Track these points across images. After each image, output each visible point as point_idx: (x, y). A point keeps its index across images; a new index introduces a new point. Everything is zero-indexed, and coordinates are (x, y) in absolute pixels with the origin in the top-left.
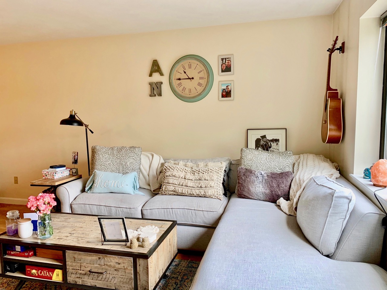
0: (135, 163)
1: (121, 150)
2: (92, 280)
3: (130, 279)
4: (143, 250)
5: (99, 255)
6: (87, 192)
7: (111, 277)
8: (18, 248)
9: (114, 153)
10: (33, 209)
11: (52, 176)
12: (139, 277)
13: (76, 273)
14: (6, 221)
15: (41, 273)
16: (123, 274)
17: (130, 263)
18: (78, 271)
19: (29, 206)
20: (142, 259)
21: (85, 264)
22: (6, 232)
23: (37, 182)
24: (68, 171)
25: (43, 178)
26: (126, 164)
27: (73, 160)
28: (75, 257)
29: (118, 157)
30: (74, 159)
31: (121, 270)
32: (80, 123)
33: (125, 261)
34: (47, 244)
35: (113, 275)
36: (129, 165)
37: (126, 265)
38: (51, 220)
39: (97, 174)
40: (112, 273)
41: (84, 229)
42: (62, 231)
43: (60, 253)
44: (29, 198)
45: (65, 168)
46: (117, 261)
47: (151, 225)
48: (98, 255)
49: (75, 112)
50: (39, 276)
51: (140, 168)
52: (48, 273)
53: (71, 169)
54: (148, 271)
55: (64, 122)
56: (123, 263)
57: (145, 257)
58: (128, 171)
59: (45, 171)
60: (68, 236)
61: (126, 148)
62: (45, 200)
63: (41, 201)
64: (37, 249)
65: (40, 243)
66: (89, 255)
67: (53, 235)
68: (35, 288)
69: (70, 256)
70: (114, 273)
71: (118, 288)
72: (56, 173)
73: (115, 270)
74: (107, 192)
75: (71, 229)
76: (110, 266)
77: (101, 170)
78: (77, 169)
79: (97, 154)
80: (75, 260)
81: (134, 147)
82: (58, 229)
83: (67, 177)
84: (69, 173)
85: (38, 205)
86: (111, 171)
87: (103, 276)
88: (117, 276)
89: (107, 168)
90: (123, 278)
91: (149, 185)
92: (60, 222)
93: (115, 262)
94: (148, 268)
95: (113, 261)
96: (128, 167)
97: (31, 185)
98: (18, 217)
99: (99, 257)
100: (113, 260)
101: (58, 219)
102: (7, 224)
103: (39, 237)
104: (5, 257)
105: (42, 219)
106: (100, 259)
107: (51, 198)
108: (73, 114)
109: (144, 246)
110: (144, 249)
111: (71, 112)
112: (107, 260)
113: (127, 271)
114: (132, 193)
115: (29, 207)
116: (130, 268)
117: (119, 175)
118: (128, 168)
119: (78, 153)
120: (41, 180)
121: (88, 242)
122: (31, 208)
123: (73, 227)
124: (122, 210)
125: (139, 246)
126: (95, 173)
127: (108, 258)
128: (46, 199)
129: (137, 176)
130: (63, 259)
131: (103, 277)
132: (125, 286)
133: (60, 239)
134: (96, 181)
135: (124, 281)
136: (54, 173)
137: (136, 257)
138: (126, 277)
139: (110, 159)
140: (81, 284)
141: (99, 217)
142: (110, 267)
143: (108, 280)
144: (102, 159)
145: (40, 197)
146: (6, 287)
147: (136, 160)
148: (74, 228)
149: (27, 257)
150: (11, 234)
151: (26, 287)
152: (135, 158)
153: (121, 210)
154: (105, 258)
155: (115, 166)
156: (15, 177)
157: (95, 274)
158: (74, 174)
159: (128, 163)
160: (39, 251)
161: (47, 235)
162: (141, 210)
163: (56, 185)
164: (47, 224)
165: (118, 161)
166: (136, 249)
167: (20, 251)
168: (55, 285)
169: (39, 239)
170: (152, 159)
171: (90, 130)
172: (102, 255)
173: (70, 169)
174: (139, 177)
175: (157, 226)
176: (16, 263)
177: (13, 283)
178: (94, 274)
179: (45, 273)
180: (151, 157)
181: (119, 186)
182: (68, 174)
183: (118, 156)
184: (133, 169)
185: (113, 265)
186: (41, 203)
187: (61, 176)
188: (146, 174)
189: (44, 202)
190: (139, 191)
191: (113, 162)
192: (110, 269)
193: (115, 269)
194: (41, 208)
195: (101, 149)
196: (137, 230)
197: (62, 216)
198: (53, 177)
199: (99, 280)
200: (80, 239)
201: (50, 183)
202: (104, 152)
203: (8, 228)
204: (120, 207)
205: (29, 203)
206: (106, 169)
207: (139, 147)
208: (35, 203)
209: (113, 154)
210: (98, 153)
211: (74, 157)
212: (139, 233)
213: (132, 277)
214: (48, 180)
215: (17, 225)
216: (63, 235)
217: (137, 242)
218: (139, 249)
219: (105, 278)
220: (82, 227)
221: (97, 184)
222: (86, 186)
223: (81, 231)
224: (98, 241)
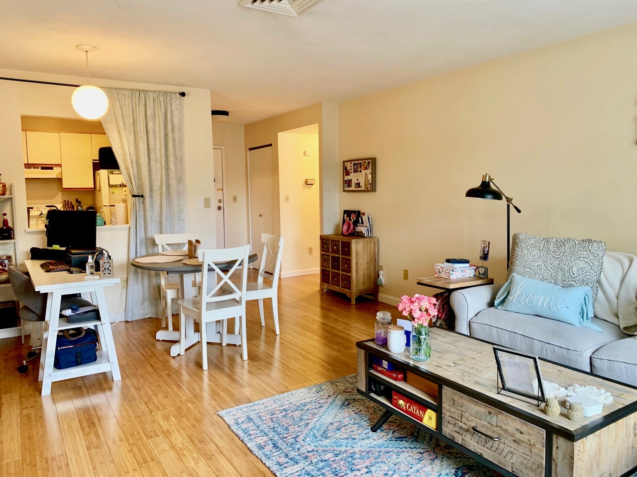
0: (590, 271)
1: (564, 244)
2: (477, 444)
3: (539, 466)
4: (568, 424)
5: (490, 407)
6: (497, 308)
7: (506, 451)
8: (385, 364)
9: (549, 248)
10: (405, 314)
11: (447, 274)
12: (556, 468)
13: (455, 424)
14: (375, 324)
15: (409, 407)
16: (526, 453)
17: (541, 438)
18: (458, 422)
19: (400, 308)
20: (563, 439)
21: (468, 414)
22: (374, 339)
23: (426, 280)
24: (472, 270)
25: (436, 275)
26: (571, 270)
27: (482, 253)
28: (455, 399)
29: (557, 257)
30: (484, 252)
31: (524, 444)
32: (497, 196)
33: (531, 432)
34: (421, 369)
35: (510, 448)
36: (575, 273)
37: (533, 439)
38: (429, 336)
39: (515, 281)
40: (509, 444)
41: (477, 362)
42: (444, 357)
43: (435, 386)
44: (402, 298)
45: (468, 265)
46: (519, 428)
47: (599, 386)
48: (487, 406)
49: (489, 177)
50: (406, 411)
51: (599, 282)
52: (418, 410)
53: (477, 268)
54: (573, 464)
55: (472, 193)
56: (529, 434)
57: (570, 436)
58: (573, 283)
59: (439, 266)
60: (450, 366)
61: (574, 241)
62: (421, 304)
63: (416, 304)
64: (407, 372)
65: (412, 365)
66: (474, 403)
67: (431, 358)
68: (405, 427)
69: (448, 396)
70: (512, 446)
71: (516, 473)
72: (453, 271)
73: (514, 441)
74: (530, 313)
75: (457, 357)
76: (506, 431)
77: (523, 275)
78: (486, 270)
79: (519, 248)
80: (454, 404)
81: (590, 241)
82: (439, 352)
83: (470, 279)
84: (474, 273)
85: (411, 310)
86: (541, 279)
87: (493, 444)
88: (516, 451)
89: (534, 272)
90: (526, 459)
91: (617, 316)
92: (446, 343)
93: (515, 428)
94: (573, 458)
95: (511, 423)
96: (573, 276)
97: (418, 283)
98: (390, 321)
99: (489, 410)
100: (513, 424)
101: (442, 338)
102: (376, 328)
103: (411, 357)
104: (370, 371)
105: (416, 332)
106: (491, 415)
107: (430, 303)
108: (487, 181)
109: (572, 418)
110: (570, 423)
111: (484, 177)
112: (501, 419)
113: (534, 450)
114: (577, 324)
115: (400, 311)
116: (540, 446)
117: (554, 287)
118: (573, 278)
119: (489, 243)
120: (431, 277)
121: (477, 383)
122: (402, 311)
123: (461, 354)
124: (552, 349)
125: (562, 414)
126: (513, 279)
127: (504, 417)
128: (423, 303)
129: (590, 294)
130: (438, 397)
131: (493, 446)
132: (529, 474)
133: (439, 366)
134: (512, 291)
135: (527, 464)
136: (451, 271)
137: (552, 431)
138: (532, 460)
139: (542, 259)
140: (460, 443)
141: (496, 347)
142: (506, 433)
143: (501, 453)
144: (526, 255)
145: (415, 299)
146: (372, 414)
147: (591, 264)
148: (463, 357)
149: (396, 379)
150: (380, 343)
151: (395, 423)
152: (589, 262)
153: (550, 349)
154: (498, 415)
155: (549, 270)
156: (404, 270)
157: (482, 436)
158: (481, 276)
159: (575, 269)
160: (410, 376)
161: (422, 356)
162: (591, 357)
163: (451, 288)
164: (422, 340)
165: (556, 263)
166: (554, 417)
167: (387, 368)
168: (430, 434)
169: (411, 359)
170: (629, 268)
171: (515, 207)
172: (494, 409)
173: (475, 267)
174: (596, 297)
175: (611, 393)
176: (383, 384)
177: (380, 411)
178: (480, 434)
179: (414, 409)
180: (626, 263)
181: (552, 307)
182: (472, 275)
183: (557, 254)
184: (583, 280)
185: (511, 432)
186: (415, 308)
187: (461, 277)
188: (612, 294)
189: (419, 306)
190: (592, 322)
191: (546, 263)
192: (505, 436)
193: (514, 439)
194: (415, 314)
195: (527, 239)
196: (566, 389)
197: (450, 336)
198: (449, 276)
199: (487, 448)
200: (466, 374)
201: (443, 283)
202: (532, 246)
203: (377, 333)
204: (550, 343)
205: (400, 304)
206: (532, 274)
207: (600, 242)
208: (408, 305)
209: (548, 250)
210: (521, 246)
211: (483, 248)
212: (569, 394)
213: (542, 464)
214: (442, 280)
215: (386, 333)
216: (445, 362)
217: (559, 407)
218: (561, 420)
219: (497, 449)
220: (474, 359)
221: (513, 296)
222: (497, 297)
223: (471, 363)
224: (492, 385)
